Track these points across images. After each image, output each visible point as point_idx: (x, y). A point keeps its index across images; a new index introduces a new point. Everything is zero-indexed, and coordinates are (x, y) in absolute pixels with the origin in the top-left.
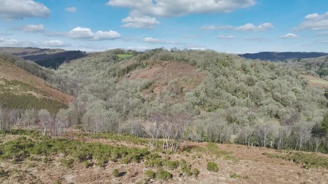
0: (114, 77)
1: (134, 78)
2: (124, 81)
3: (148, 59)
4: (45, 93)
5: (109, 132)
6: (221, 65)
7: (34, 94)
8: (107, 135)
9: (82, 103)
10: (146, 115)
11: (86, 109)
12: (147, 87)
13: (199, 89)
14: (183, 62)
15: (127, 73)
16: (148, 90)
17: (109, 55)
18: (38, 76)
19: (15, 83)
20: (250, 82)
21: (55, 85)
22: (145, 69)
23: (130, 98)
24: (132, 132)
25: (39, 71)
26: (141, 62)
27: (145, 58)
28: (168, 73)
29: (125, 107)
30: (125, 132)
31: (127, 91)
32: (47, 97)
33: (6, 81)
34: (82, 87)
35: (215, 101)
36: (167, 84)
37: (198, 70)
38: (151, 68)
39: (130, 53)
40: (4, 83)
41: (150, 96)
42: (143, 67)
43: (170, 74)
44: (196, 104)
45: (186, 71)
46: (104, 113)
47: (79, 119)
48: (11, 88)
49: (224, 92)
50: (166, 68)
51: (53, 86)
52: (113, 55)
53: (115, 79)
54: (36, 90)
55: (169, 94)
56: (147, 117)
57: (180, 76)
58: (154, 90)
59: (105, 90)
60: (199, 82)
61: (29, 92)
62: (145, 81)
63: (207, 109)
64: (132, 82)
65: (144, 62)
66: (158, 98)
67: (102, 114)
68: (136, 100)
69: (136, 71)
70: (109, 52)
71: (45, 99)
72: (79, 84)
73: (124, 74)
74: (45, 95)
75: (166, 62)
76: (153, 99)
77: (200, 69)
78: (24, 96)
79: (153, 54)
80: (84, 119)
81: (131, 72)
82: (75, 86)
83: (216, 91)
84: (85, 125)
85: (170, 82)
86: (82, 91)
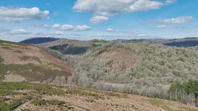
0: (92, 57)
1: (102, 58)
2: (97, 59)
3: (110, 47)
4: (62, 68)
5: (88, 87)
6: (148, 53)
7: (59, 69)
8: (88, 89)
9: (78, 73)
10: (106, 79)
11: (80, 76)
12: (109, 64)
13: (134, 67)
14: (128, 50)
15: (100, 54)
16: (109, 65)
17: (90, 43)
18: (57, 58)
19: (51, 64)
20: (162, 63)
21: (65, 63)
22: (109, 53)
23: (100, 70)
24: (98, 88)
25: (58, 55)
26: (107, 49)
27: (109, 46)
28: (120, 56)
29: (96, 75)
30: (95, 88)
31: (99, 66)
32: (63, 70)
33: (47, 63)
34: (77, 63)
35: (141, 74)
36: (118, 63)
37: (136, 55)
38: (112, 52)
39: (102, 41)
40: (47, 64)
41: (109, 69)
42: (108, 52)
43: (121, 57)
44: (131, 74)
45: (130, 55)
46: (87, 79)
47: (77, 81)
48: (50, 66)
49: (146, 69)
50: (120, 53)
51: (64, 63)
52: (93, 43)
53: (93, 58)
54: (59, 67)
55: (119, 69)
56: (106, 80)
57: (126, 58)
58: (112, 66)
59: (88, 65)
60: (135, 62)
61: (57, 68)
62: (108, 60)
63: (136, 77)
64: (101, 60)
65: (108, 49)
66: (113, 70)
67: (86, 79)
68: (102, 71)
69: (104, 54)
70: (90, 41)
71: (63, 71)
72: (75, 61)
73: (98, 55)
74: (62, 69)
75: (120, 49)
76: (111, 70)
77: (136, 54)
78: (55, 70)
79: (113, 44)
80: (79, 81)
81: (101, 54)
82: (74, 62)
83: (142, 67)
84: (79, 83)
85: (120, 62)
86: (77, 65)
